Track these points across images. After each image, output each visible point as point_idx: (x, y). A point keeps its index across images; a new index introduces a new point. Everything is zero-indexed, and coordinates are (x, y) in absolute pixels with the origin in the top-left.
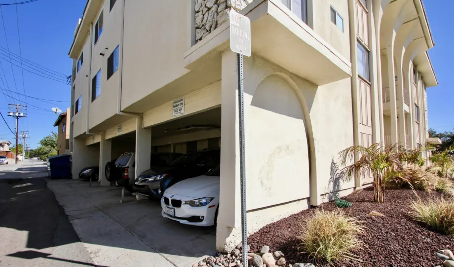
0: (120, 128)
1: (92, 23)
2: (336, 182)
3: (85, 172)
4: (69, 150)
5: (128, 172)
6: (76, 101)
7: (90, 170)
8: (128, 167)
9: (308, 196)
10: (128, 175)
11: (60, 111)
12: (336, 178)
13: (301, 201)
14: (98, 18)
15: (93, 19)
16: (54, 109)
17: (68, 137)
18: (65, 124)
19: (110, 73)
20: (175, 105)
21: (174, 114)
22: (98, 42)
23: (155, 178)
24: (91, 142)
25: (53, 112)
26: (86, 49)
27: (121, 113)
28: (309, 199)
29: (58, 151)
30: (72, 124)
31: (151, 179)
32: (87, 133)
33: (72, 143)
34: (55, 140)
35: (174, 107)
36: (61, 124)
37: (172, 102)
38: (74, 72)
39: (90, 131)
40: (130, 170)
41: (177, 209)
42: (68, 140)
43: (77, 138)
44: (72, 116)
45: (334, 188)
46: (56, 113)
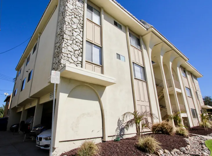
0: (31, 104)
1: (26, 57)
2: (122, 130)
3: (13, 127)
4: (8, 115)
5: (30, 126)
6: (15, 90)
7: (16, 125)
8: (30, 123)
9: (102, 136)
10: (30, 127)
11: (8, 95)
12: (122, 128)
13: (97, 139)
14: (29, 56)
15: (27, 56)
16: (5, 94)
17: (9, 108)
18: (9, 101)
19: (29, 80)
20: (50, 95)
21: (50, 99)
22: (27, 66)
23: (39, 129)
24: (19, 111)
25: (4, 95)
26: (22, 68)
27: (29, 98)
28: (102, 138)
29: (4, 115)
30: (12, 101)
31: (37, 129)
32: (16, 107)
33: (10, 111)
34: (4, 109)
35: (50, 96)
36: (8, 101)
37: (50, 93)
38: (17, 77)
39: (18, 105)
40: (31, 125)
41: (40, 142)
42: (9, 109)
43: (12, 109)
44: (12, 97)
45: (120, 133)
46: (6, 95)
